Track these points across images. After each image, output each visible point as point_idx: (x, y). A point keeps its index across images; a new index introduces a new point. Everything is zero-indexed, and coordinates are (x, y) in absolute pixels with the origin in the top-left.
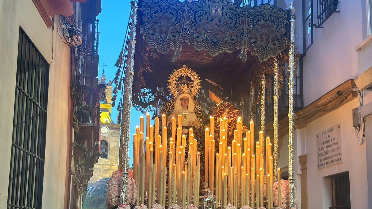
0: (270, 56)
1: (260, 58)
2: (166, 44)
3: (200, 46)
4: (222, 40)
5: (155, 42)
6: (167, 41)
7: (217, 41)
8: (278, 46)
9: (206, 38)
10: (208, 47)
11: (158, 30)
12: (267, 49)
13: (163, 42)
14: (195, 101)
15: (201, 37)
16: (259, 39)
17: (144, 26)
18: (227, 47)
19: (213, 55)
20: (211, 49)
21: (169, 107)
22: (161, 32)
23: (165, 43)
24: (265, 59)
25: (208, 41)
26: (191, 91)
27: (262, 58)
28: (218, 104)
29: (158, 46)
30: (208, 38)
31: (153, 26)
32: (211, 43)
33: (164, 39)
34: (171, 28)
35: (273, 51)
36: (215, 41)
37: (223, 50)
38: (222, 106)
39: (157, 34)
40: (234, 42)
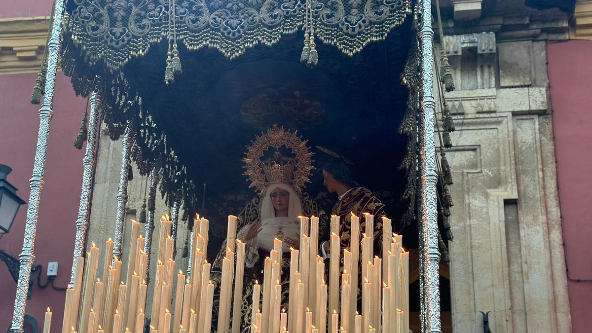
0: (369, 40)
1: (344, 47)
2: (123, 46)
3: (198, 41)
4: (252, 21)
5: (100, 45)
6: (126, 38)
7: (238, 25)
8: (389, 16)
9: (213, 21)
10: (217, 39)
11: (106, 17)
12: (360, 26)
13: (117, 43)
14: (305, 198)
15: (202, 19)
16: (342, 8)
17: (75, 13)
18: (264, 34)
19: (232, 54)
20: (227, 43)
21: (251, 214)
22: (113, 22)
23: (121, 43)
24: (358, 47)
25: (218, 26)
26: (293, 178)
27: (351, 46)
28: (342, 197)
29: (104, 53)
30: (218, 19)
31: (96, 10)
32: (225, 29)
33: (118, 34)
34: (135, 10)
35: (377, 28)
36: (234, 25)
37: (255, 40)
38: (347, 199)
39: (104, 27)
40: (278, 21)
